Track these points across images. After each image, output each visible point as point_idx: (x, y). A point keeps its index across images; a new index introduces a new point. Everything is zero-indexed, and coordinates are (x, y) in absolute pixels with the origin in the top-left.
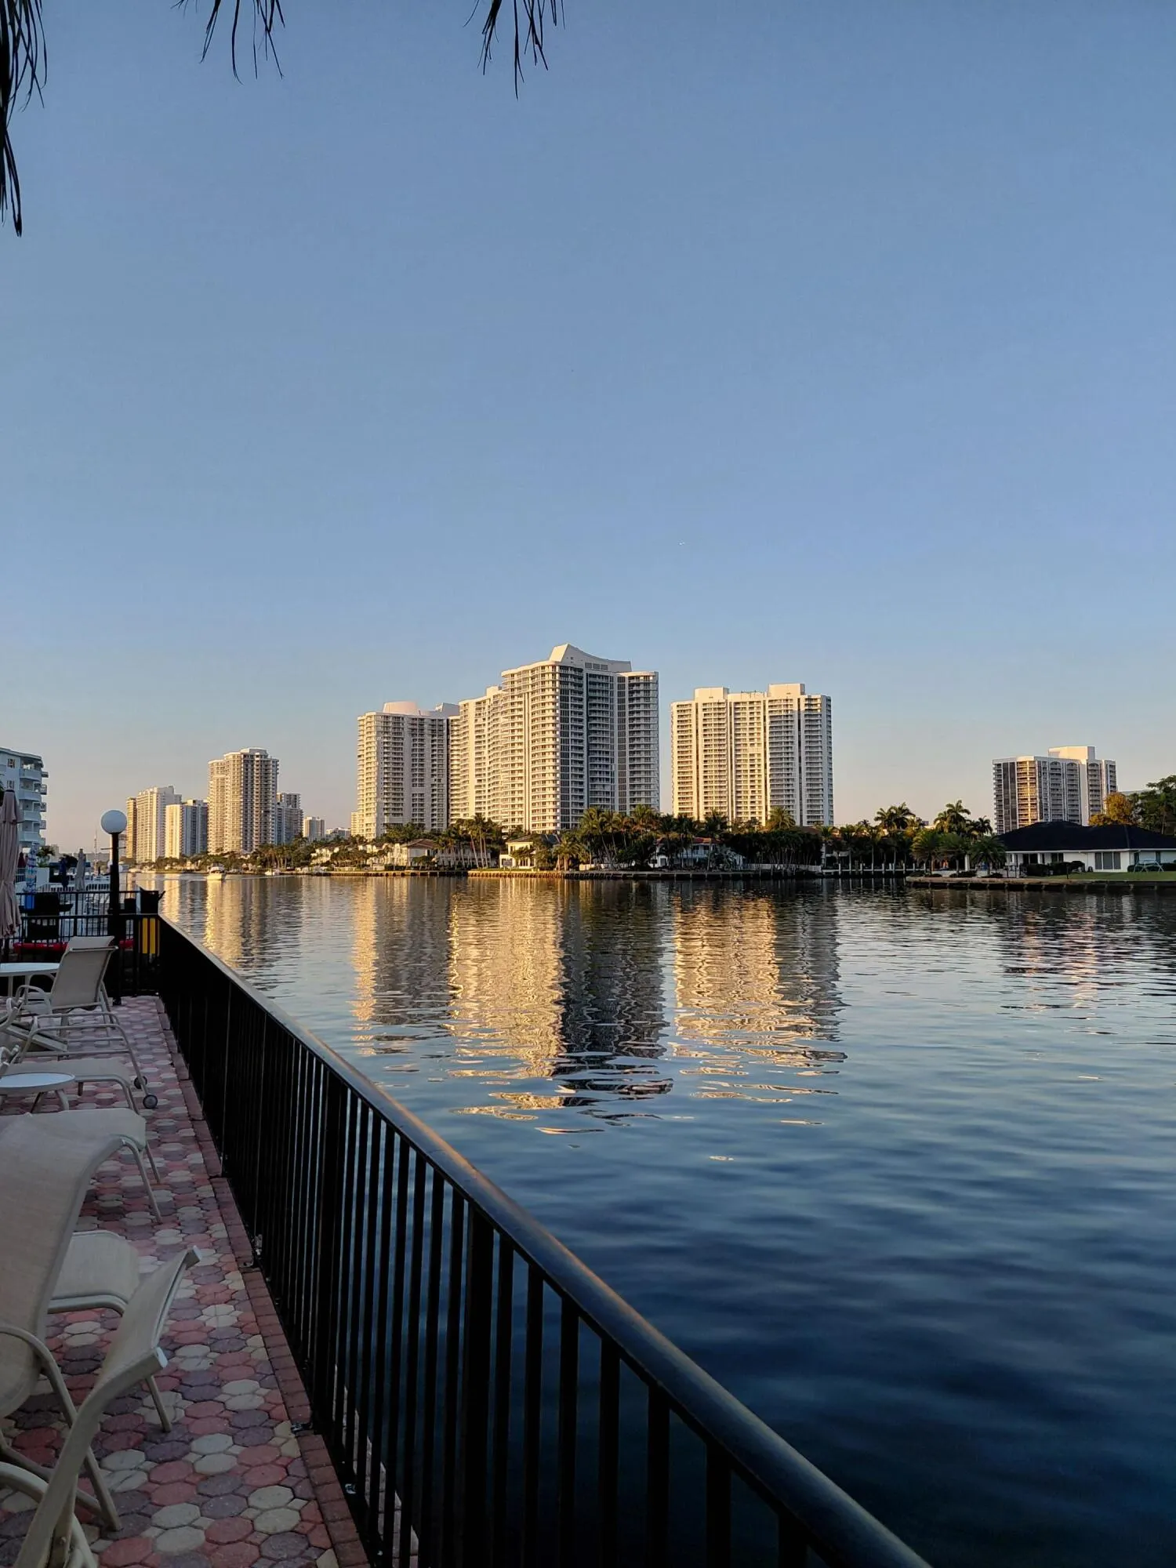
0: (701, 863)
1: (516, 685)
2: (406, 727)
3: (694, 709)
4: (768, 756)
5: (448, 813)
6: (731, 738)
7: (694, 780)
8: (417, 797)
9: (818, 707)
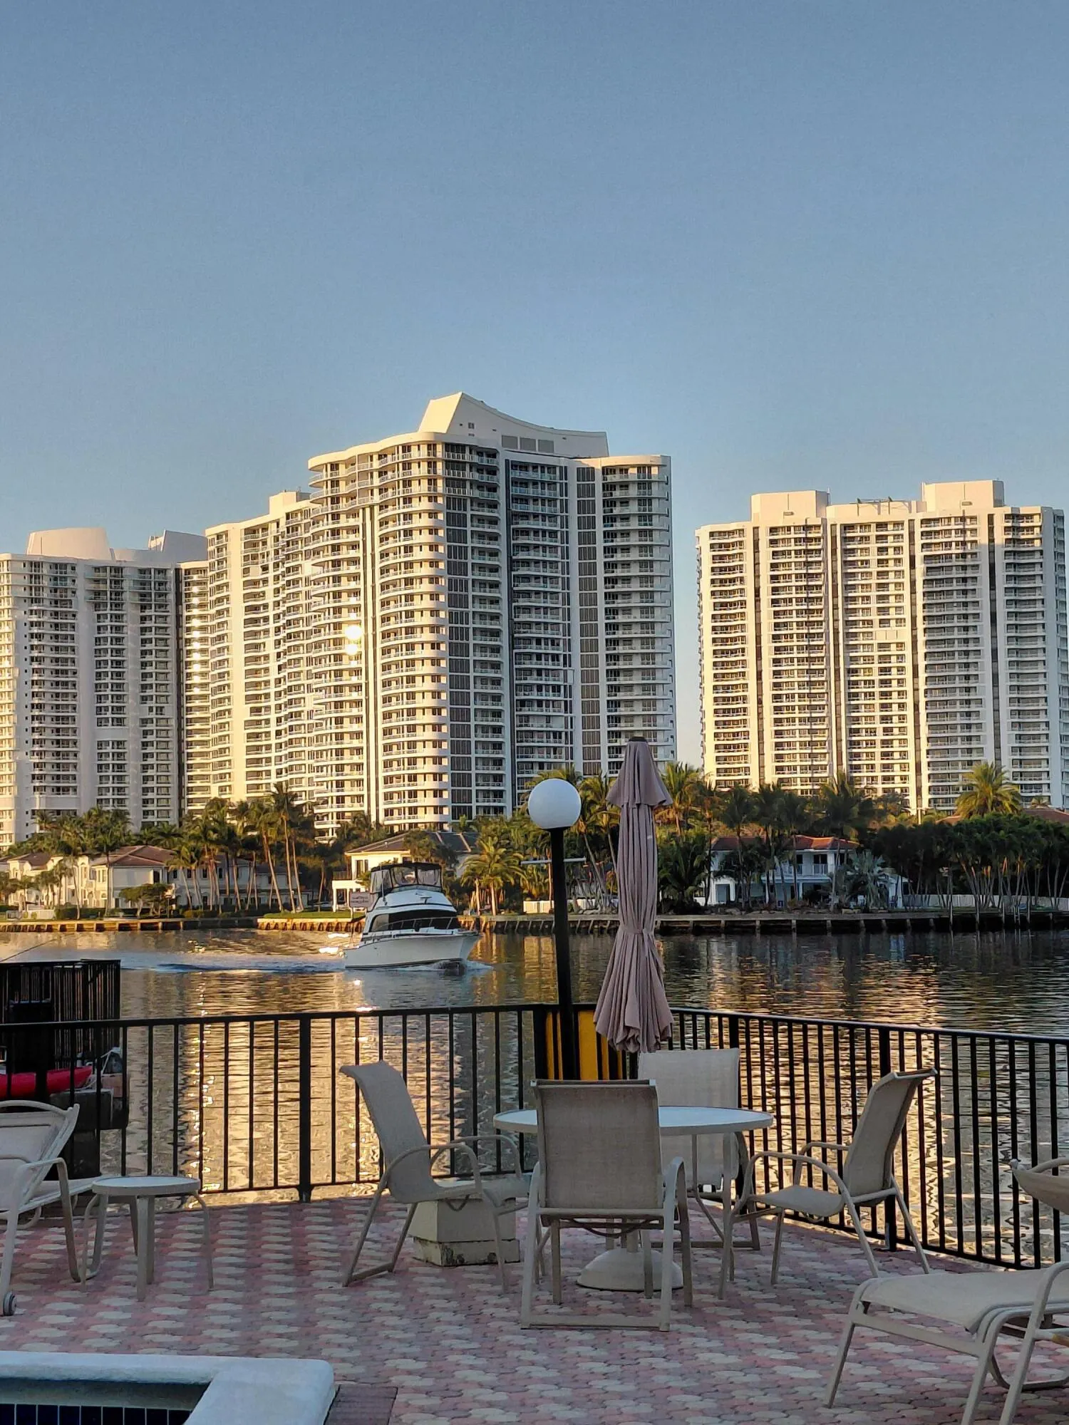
0: (816, 894)
1: (343, 489)
2: (82, 588)
3: (748, 540)
4: (922, 649)
5: (181, 786)
6: (835, 607)
7: (752, 705)
8: (109, 749)
9: (1036, 538)
